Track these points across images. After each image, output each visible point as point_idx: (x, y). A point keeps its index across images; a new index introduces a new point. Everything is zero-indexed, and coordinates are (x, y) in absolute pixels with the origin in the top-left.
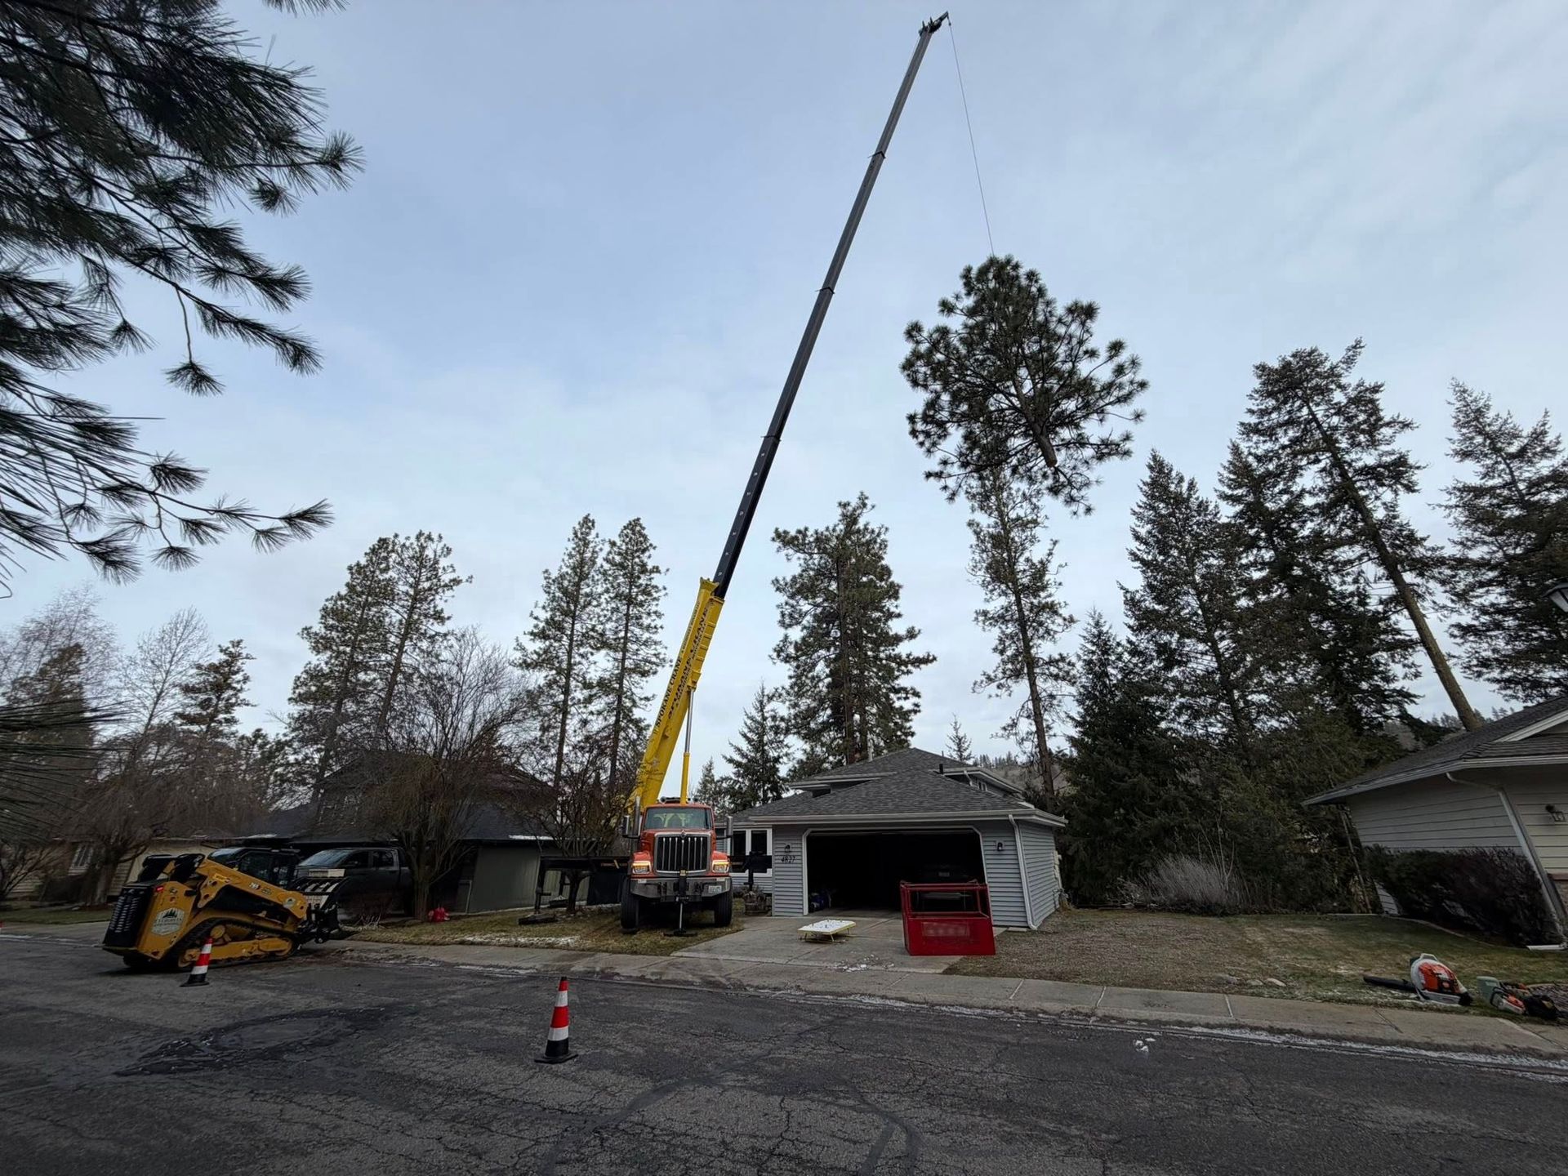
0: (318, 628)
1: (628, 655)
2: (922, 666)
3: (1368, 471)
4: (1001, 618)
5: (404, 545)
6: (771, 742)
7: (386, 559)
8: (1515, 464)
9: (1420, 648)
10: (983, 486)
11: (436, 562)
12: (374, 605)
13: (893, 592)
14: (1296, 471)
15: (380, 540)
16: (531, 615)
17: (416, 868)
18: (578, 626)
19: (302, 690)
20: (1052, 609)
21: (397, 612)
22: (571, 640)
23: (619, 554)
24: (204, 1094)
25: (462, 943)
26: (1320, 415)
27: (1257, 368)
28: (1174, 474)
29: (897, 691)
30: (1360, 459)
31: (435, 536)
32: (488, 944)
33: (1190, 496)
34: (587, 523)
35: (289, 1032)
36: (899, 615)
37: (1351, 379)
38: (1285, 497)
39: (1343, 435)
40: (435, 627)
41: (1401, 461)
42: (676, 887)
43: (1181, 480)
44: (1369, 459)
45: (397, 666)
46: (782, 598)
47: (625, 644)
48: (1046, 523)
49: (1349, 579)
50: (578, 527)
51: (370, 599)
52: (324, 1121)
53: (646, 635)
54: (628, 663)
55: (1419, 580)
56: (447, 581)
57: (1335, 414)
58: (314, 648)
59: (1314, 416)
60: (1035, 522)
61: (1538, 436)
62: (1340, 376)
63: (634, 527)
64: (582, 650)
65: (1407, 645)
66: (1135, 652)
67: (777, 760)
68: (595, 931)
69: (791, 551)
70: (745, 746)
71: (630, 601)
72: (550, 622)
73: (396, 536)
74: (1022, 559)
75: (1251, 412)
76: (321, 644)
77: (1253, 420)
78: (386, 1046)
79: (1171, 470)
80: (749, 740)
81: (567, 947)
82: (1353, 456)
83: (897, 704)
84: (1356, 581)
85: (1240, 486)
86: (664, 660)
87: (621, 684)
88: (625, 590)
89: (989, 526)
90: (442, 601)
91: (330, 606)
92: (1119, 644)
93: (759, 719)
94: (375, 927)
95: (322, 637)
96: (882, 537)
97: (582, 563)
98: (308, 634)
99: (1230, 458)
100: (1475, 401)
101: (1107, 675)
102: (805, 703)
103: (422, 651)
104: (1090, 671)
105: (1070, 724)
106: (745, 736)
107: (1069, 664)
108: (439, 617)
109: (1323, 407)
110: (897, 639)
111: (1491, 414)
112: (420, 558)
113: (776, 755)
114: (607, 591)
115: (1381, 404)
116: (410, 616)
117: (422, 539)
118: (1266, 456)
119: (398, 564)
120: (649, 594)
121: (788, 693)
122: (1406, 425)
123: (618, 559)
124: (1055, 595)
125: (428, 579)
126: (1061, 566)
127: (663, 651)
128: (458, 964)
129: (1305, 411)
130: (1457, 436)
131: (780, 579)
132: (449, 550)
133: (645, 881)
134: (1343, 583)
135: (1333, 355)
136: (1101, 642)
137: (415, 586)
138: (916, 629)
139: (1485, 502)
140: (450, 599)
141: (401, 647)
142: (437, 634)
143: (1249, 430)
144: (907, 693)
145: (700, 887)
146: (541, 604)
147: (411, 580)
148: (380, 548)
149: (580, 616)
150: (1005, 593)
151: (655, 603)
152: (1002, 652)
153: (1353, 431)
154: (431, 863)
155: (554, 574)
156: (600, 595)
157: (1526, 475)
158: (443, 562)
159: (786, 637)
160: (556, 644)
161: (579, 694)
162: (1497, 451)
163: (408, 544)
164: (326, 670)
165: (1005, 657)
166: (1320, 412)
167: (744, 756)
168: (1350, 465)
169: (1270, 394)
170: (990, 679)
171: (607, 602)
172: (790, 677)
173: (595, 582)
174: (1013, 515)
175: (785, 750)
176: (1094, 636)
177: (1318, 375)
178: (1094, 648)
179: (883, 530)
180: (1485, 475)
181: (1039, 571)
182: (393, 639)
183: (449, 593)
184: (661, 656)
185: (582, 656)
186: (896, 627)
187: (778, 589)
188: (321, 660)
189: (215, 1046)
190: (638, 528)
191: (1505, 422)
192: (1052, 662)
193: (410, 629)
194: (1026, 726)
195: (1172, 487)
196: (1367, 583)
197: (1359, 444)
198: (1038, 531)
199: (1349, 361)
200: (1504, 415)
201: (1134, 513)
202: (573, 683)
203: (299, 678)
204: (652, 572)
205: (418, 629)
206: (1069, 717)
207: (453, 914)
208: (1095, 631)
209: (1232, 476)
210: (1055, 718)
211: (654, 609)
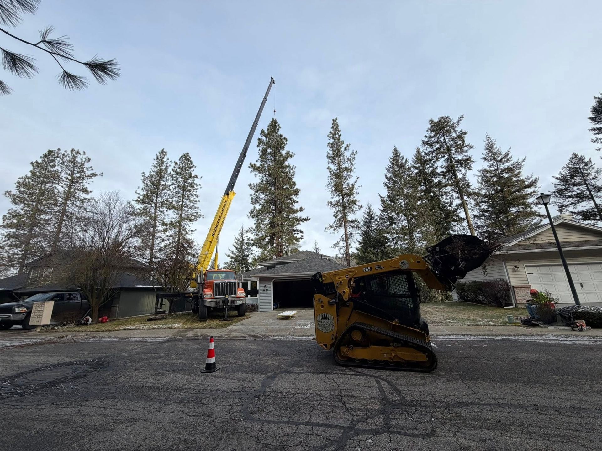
0: (15, 192)
1: (183, 212)
2: (305, 222)
3: (459, 162)
4: (336, 205)
5: (64, 155)
6: (245, 249)
7: (54, 160)
8: (499, 163)
9: (465, 221)
10: (333, 154)
11: (83, 165)
12: (49, 183)
13: (296, 193)
14: (438, 159)
15: (49, 151)
16: (136, 192)
17: (91, 300)
18: (159, 199)
19: (9, 222)
20: (354, 202)
21: (62, 187)
22: (156, 204)
23: (179, 168)
24: (22, 409)
25: (125, 329)
26: (447, 140)
27: (430, 121)
28: (401, 156)
29: (295, 231)
30: (457, 157)
31: (81, 152)
32: (138, 329)
33: (405, 164)
34: (163, 153)
35: (56, 374)
36: (297, 202)
37: (458, 129)
38: (431, 169)
39: (454, 148)
40: (83, 196)
41: (469, 159)
42: (224, 302)
43: (403, 158)
44: (459, 157)
45: (64, 213)
46: (252, 192)
47: (182, 207)
48: (355, 170)
49: (448, 198)
50: (158, 154)
51: (45, 180)
52: (109, 412)
53: (192, 204)
54: (183, 216)
55: (468, 199)
56: (89, 174)
57: (452, 140)
58: (13, 202)
59: (445, 140)
60: (351, 170)
61: (507, 155)
62: (455, 127)
63: (186, 158)
64: (161, 209)
65: (462, 220)
66: (381, 219)
67: (248, 256)
68: (186, 321)
69: (257, 173)
70: (235, 250)
71: (184, 189)
72: (146, 196)
73: (59, 149)
74: (346, 183)
75: (426, 136)
76: (16, 200)
77: (426, 140)
78: (117, 374)
79: (400, 155)
80: (237, 248)
81: (178, 328)
82: (455, 156)
83: (295, 236)
84: (450, 198)
85: (417, 164)
86: (200, 215)
87: (180, 224)
88: (182, 184)
89: (334, 170)
90: (86, 183)
91: (21, 181)
92: (377, 216)
93: (241, 240)
94: (72, 326)
95: (18, 197)
96: (294, 170)
97: (161, 171)
98: (9, 194)
99: (416, 153)
100: (491, 141)
101: (371, 227)
102: (261, 234)
103: (77, 206)
104: (365, 225)
105: (358, 243)
106: (235, 246)
107: (359, 222)
108: (85, 190)
109: (448, 138)
110: (297, 211)
111: (495, 147)
112: (73, 161)
113: (247, 254)
114: (173, 184)
115: (465, 139)
116: (69, 189)
117: (74, 153)
118: (428, 153)
119: (61, 163)
120: (193, 187)
121: (254, 230)
122: (471, 147)
123: (178, 170)
124: (357, 197)
125: (78, 172)
126: (359, 187)
127: (199, 211)
128: (128, 338)
129: (443, 138)
130: (485, 153)
131: (252, 184)
132: (89, 160)
133: (210, 300)
134: (446, 199)
135: (454, 120)
136: (370, 215)
137: (72, 175)
138: (303, 208)
139: (489, 175)
140: (91, 183)
141: (65, 204)
142: (85, 199)
143: (425, 143)
144: (298, 231)
145: (233, 302)
146: (141, 188)
147: (69, 172)
148: (49, 155)
149: (160, 194)
150: (338, 195)
151: (195, 191)
152: (336, 217)
153: (457, 147)
154: (98, 297)
155: (147, 174)
156: (170, 185)
157: (501, 167)
158: (86, 165)
159: (255, 208)
160: (149, 206)
161: (161, 228)
162: (494, 159)
163: (66, 154)
164: (22, 212)
165: (336, 219)
166: (447, 139)
167: (234, 254)
168: (454, 159)
169: (432, 131)
170: (331, 227)
171: (174, 189)
172: (255, 224)
173: (167, 180)
174: (344, 166)
175: (251, 252)
176: (368, 213)
177: (449, 126)
178: (367, 217)
179: (294, 167)
180: (490, 167)
181: (351, 189)
182: (60, 199)
183: (90, 180)
184: (199, 214)
185: (161, 212)
186: (296, 206)
187: (251, 188)
188: (19, 208)
189: (13, 384)
190: (188, 158)
191: (499, 149)
192: (353, 222)
193: (69, 195)
194: (342, 244)
195: (400, 161)
196: (453, 199)
197: (458, 152)
198: (352, 173)
199: (459, 122)
200: (498, 147)
201: (387, 169)
202: (157, 224)
203: (5, 216)
204: (194, 177)
205: (74, 196)
206: (357, 241)
207: (111, 319)
208: (368, 211)
209: (416, 160)
210: (352, 241)
211: (195, 193)
